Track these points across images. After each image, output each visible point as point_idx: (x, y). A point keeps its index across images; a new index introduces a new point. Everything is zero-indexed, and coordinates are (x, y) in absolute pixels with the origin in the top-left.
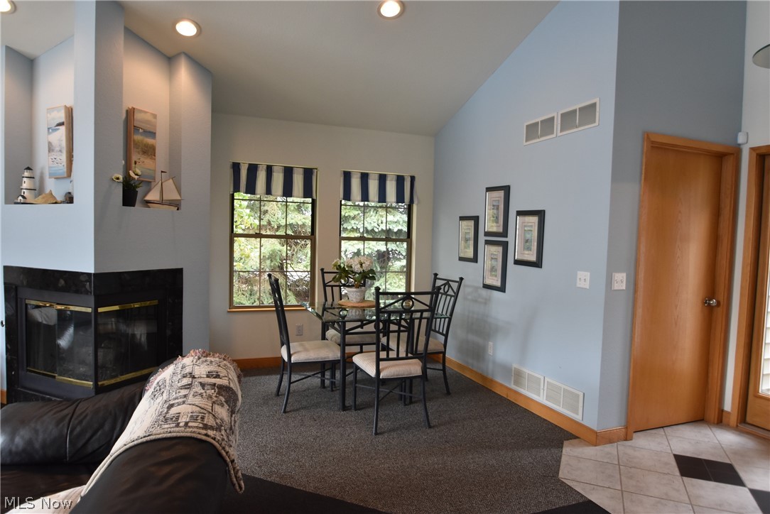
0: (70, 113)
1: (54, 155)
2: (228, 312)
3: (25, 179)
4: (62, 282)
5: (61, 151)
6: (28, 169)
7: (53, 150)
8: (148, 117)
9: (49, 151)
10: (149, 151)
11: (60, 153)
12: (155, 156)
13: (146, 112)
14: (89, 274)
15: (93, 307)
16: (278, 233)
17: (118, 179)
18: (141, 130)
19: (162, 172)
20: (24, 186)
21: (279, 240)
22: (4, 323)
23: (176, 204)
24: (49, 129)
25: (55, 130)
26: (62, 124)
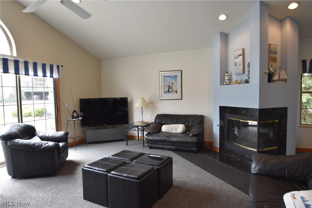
0: (243, 50)
1: (237, 67)
2: (299, 126)
3: (226, 76)
4: (244, 112)
5: (240, 65)
6: (227, 72)
7: (237, 65)
8: (274, 46)
9: (235, 66)
10: (274, 60)
11: (240, 66)
12: (276, 61)
13: (274, 45)
14: (257, 109)
15: (258, 121)
16: (309, 91)
17: (267, 72)
18: (272, 52)
19: (280, 68)
20: (226, 79)
21: (310, 94)
22: (219, 125)
23: (285, 80)
24: (235, 58)
25: (237, 58)
26: (241, 55)
